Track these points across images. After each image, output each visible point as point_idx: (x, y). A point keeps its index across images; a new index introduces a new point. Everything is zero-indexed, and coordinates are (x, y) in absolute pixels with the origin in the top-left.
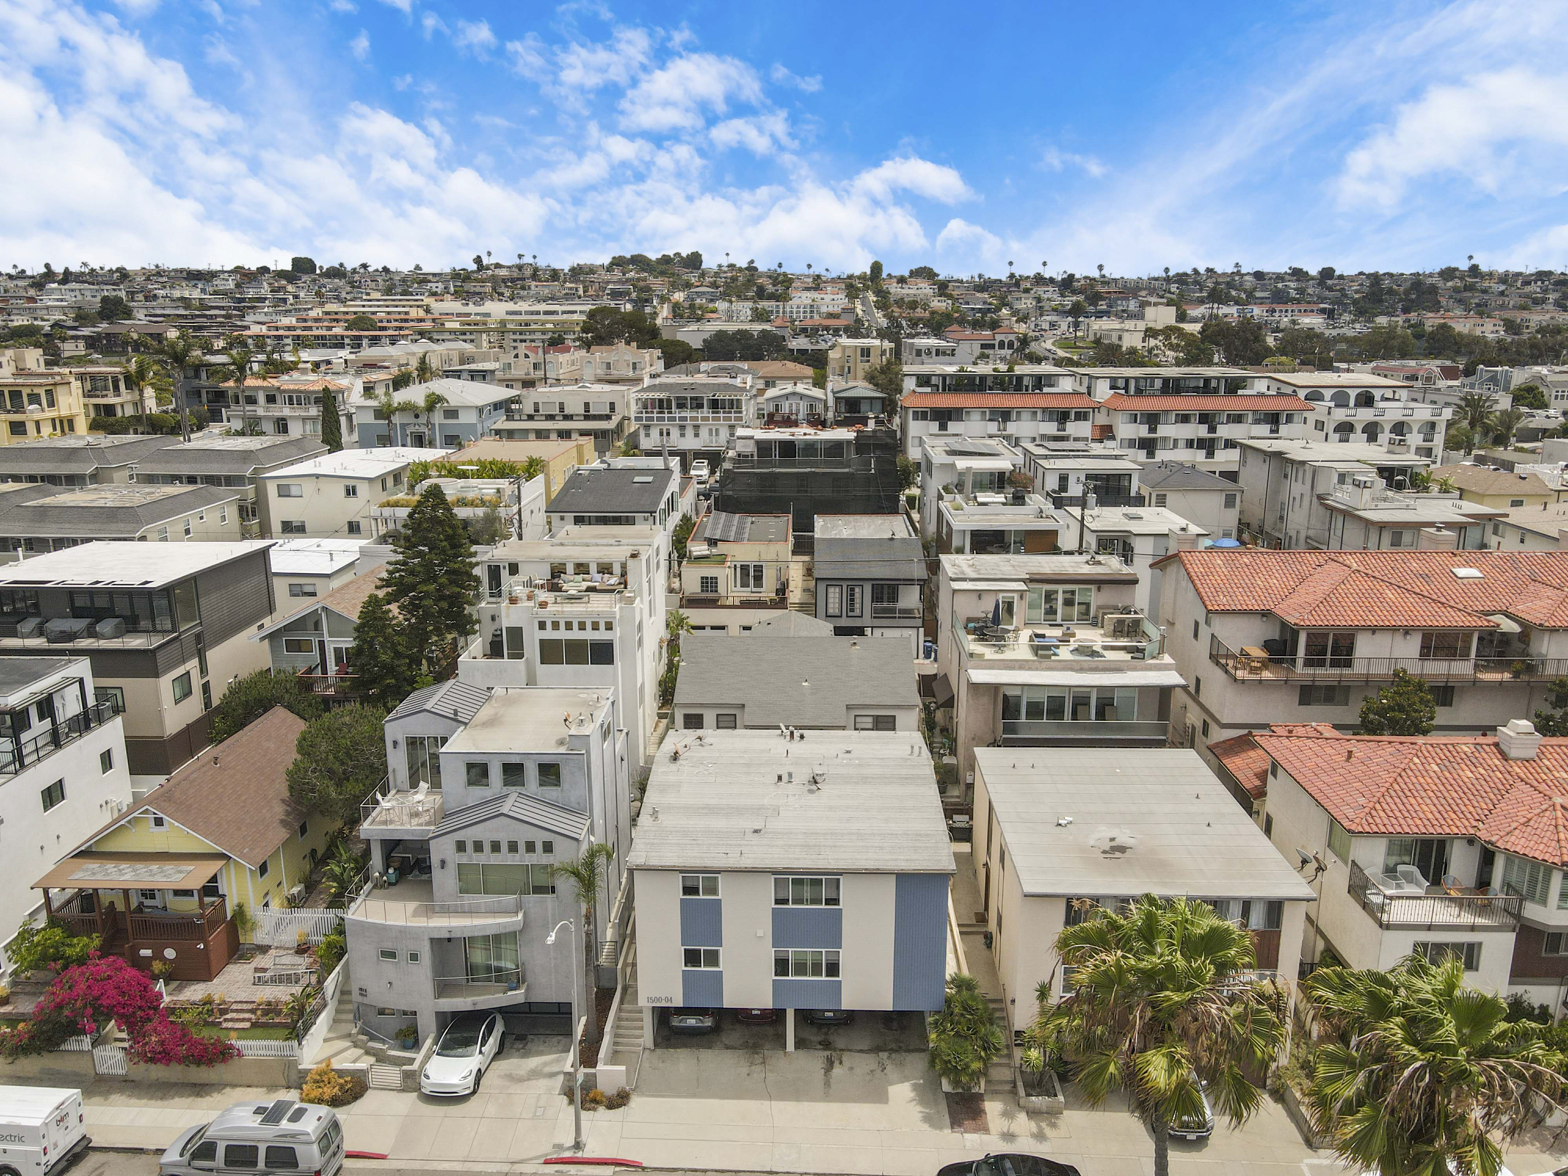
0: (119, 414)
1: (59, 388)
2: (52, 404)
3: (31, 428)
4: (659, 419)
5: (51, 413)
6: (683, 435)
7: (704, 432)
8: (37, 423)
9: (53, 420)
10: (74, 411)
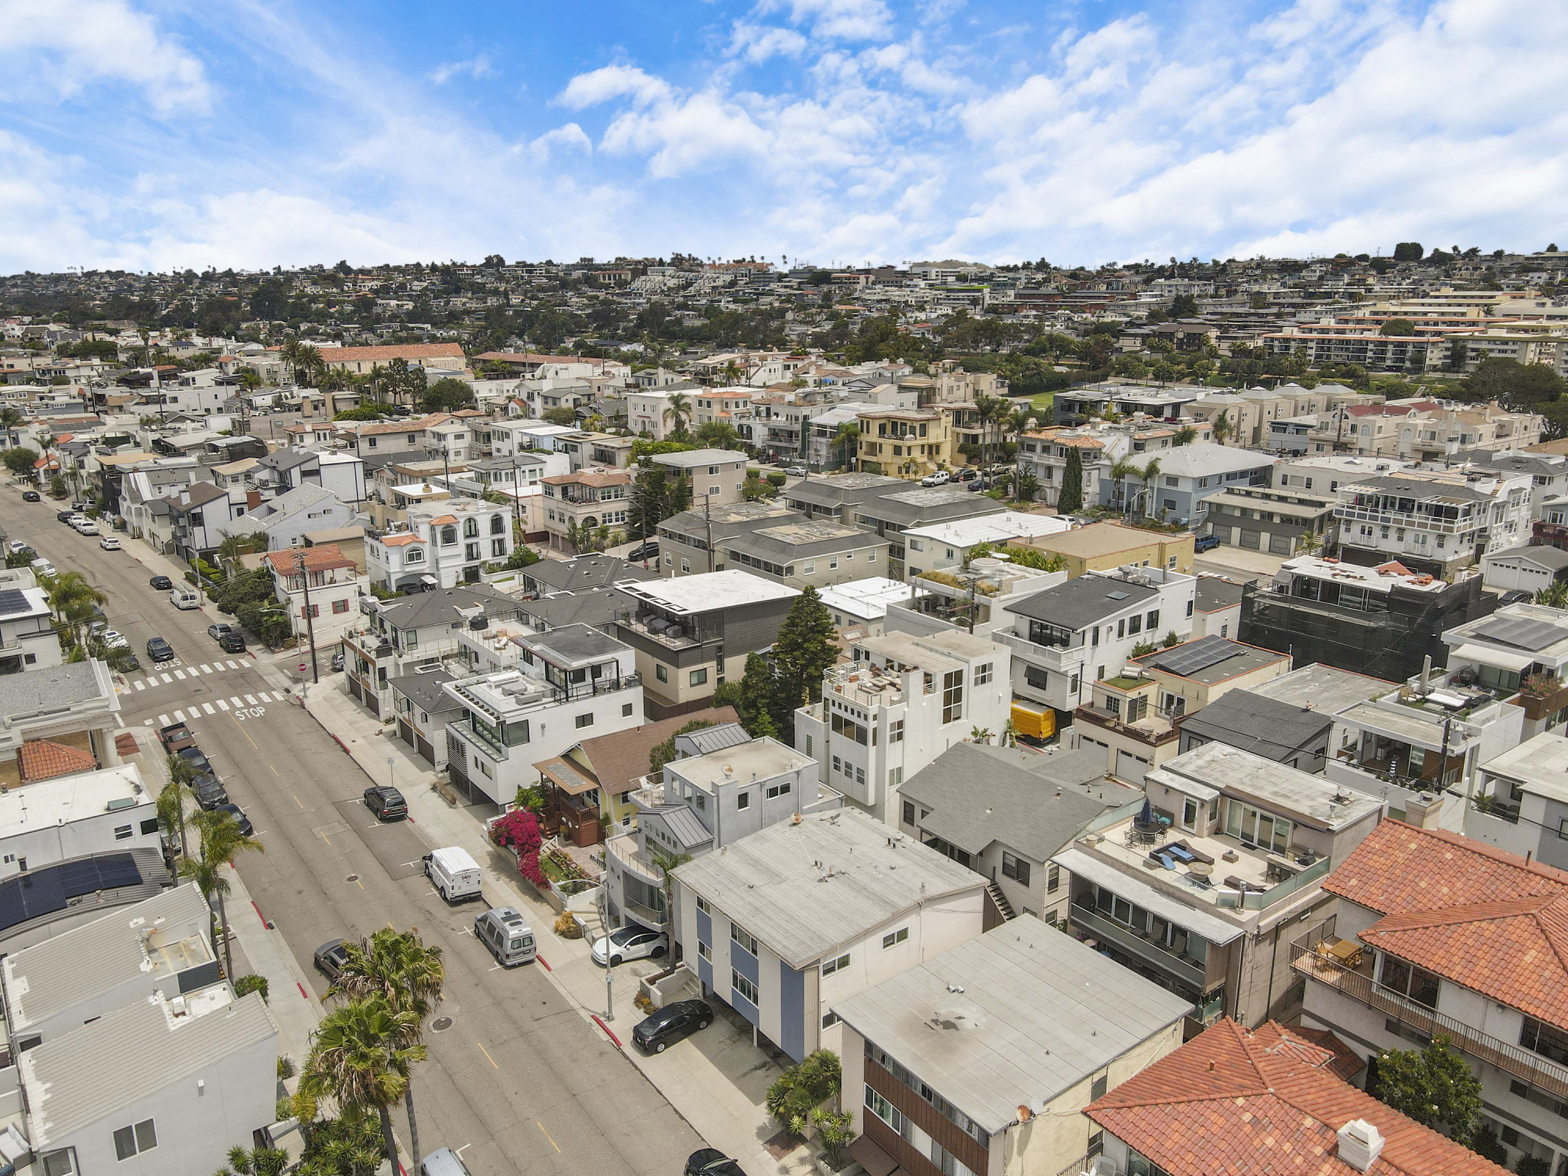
0: (980, 441)
1: (931, 424)
2: (923, 434)
3: (905, 451)
4: (1359, 516)
5: (920, 441)
6: (1385, 536)
7: (1409, 537)
8: (909, 448)
9: (923, 446)
10: (941, 439)
